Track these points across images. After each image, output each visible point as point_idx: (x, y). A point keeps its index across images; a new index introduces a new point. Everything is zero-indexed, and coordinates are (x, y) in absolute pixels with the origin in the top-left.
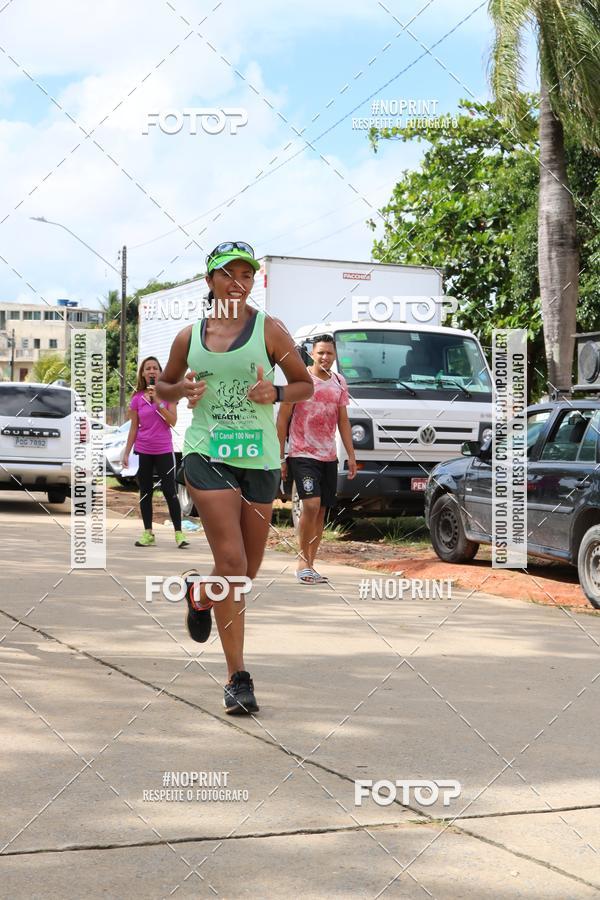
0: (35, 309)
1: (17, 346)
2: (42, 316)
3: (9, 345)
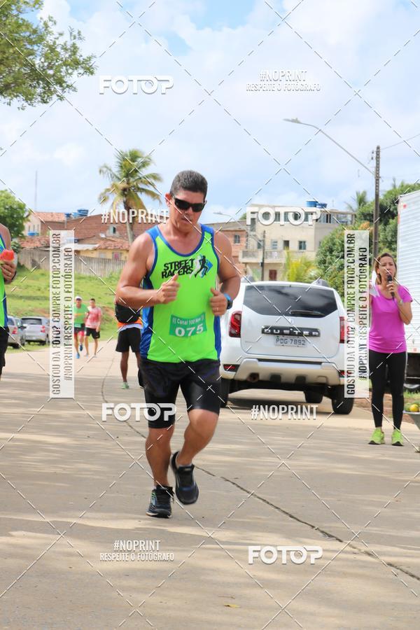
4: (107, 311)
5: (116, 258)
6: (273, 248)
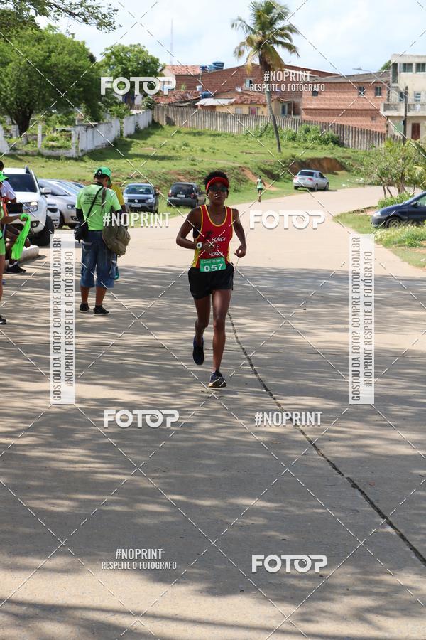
4: (243, 170)
5: (253, 113)
6: (417, 100)
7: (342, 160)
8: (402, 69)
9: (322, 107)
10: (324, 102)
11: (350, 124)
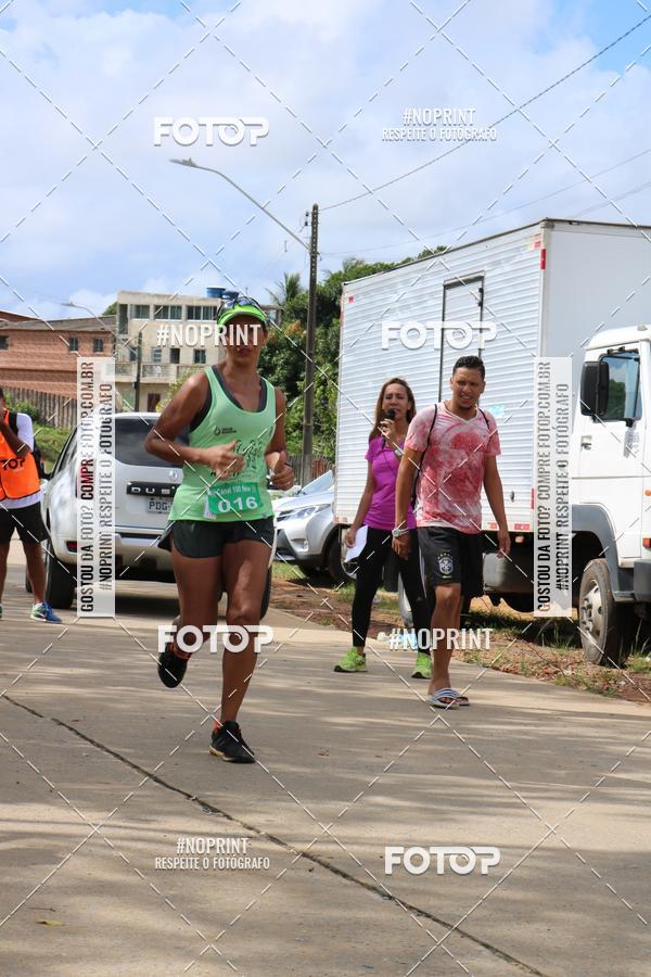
0: (174, 303)
1: (143, 359)
2: (184, 313)
3: (133, 357)
6: (155, 361)
7: (44, 444)
8: (134, 313)
9: (13, 365)
10: (16, 359)
11: (56, 392)
